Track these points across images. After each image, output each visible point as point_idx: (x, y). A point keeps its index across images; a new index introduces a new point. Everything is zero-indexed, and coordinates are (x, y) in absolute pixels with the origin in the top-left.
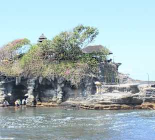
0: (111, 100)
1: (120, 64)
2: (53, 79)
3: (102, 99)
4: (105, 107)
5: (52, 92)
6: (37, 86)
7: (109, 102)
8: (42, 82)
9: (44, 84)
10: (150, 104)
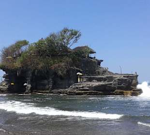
0: (89, 87)
1: (102, 61)
2: (46, 71)
3: (82, 86)
4: (84, 93)
5: (46, 82)
6: (34, 77)
7: (88, 89)
8: (37, 73)
9: (39, 75)
10: (122, 91)
